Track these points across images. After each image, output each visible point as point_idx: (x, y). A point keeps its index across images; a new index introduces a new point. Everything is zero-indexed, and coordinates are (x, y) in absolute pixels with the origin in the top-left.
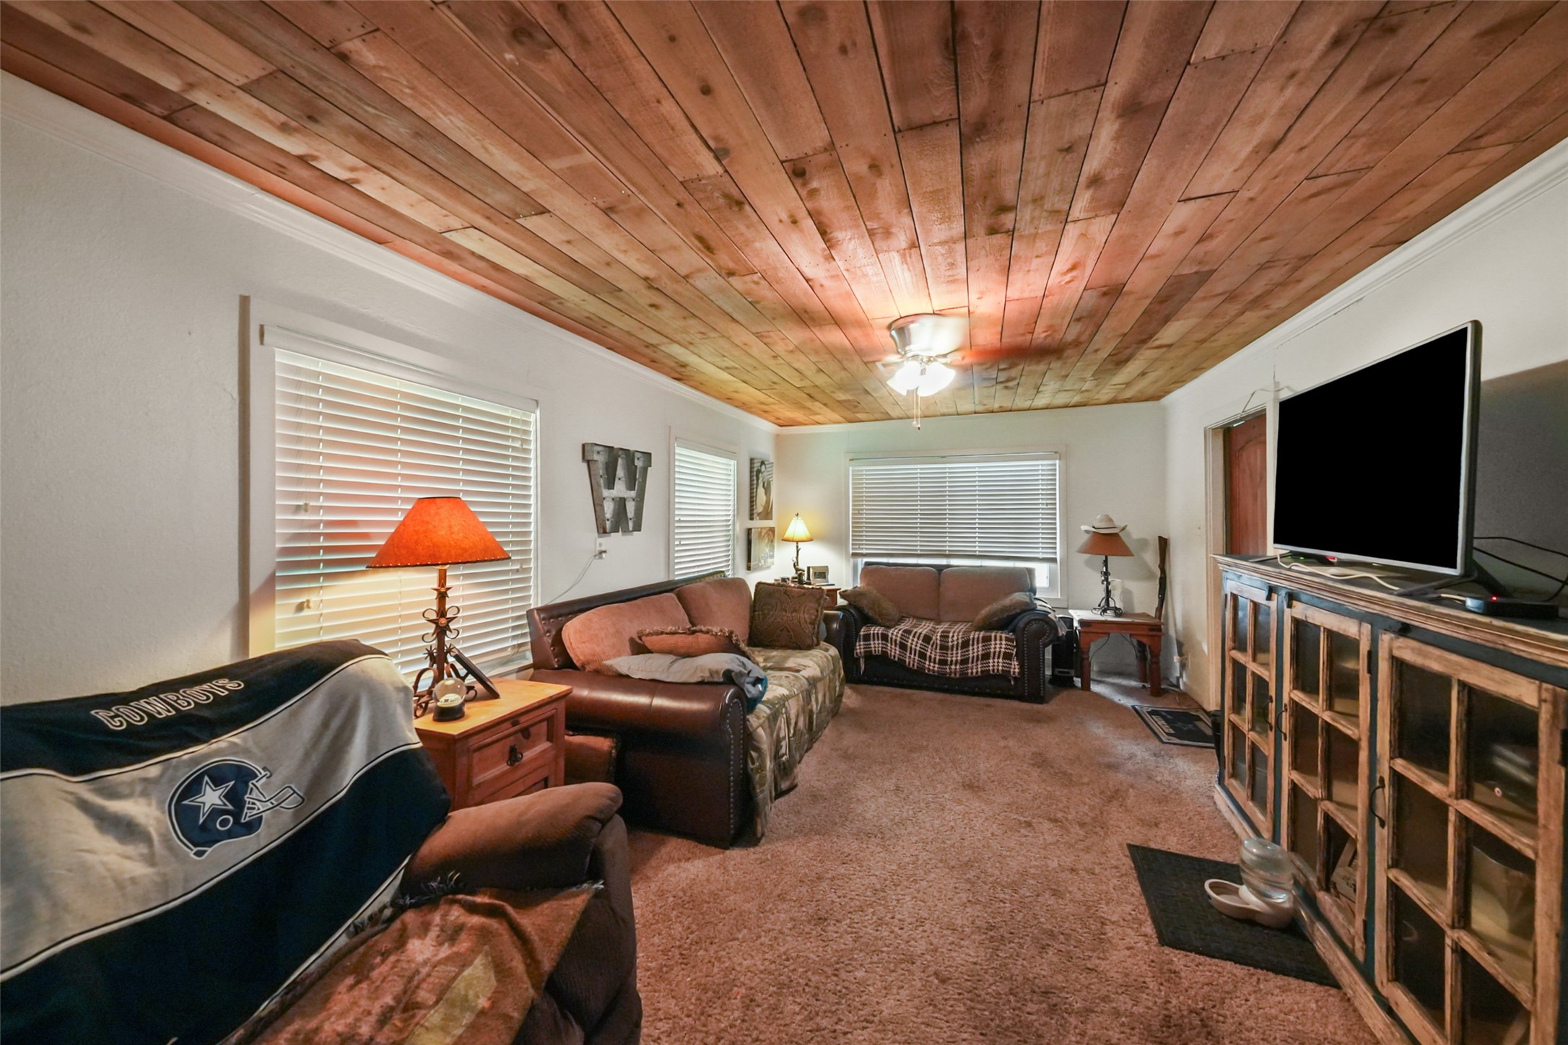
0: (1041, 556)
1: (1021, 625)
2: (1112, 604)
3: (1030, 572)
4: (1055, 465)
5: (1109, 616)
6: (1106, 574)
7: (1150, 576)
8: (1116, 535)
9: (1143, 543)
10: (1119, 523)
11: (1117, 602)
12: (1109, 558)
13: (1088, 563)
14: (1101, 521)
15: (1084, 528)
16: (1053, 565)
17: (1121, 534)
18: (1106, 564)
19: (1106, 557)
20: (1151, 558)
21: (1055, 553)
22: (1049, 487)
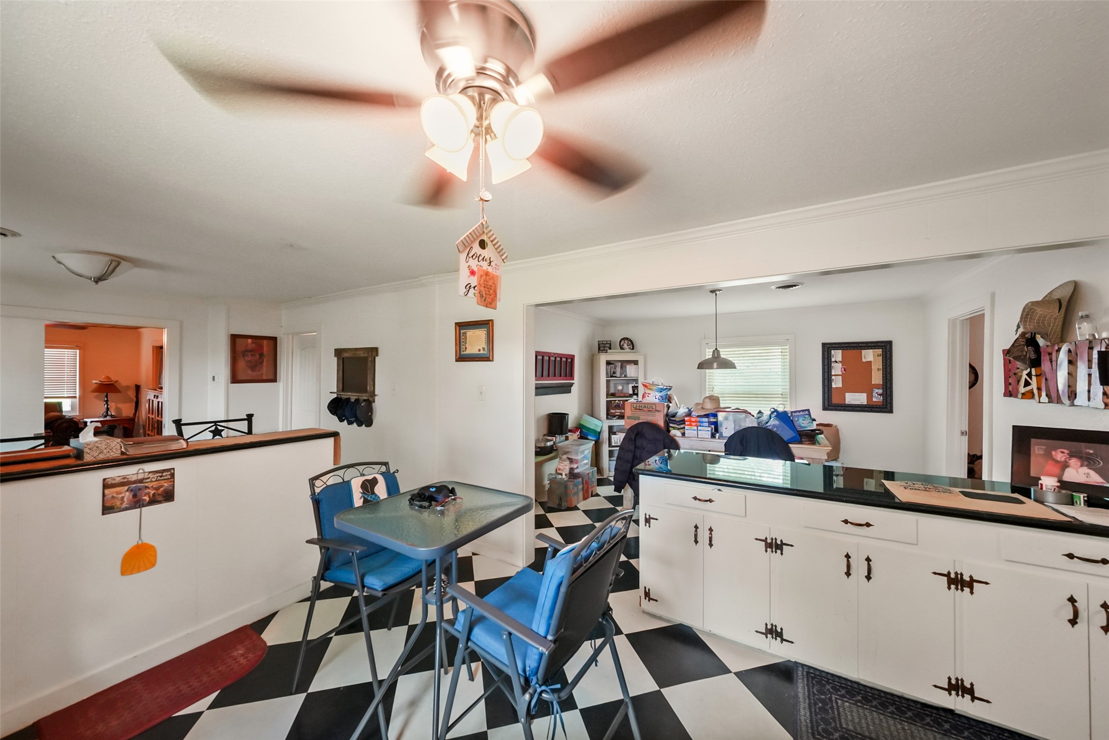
0: (66, 396)
1: (57, 425)
2: (109, 413)
3: (60, 404)
4: (76, 352)
5: (108, 418)
6: (107, 402)
7: (131, 401)
8: (113, 384)
9: (128, 388)
10: (114, 378)
11: (113, 412)
12: (109, 394)
13: (96, 397)
14: (104, 378)
15: (94, 382)
16: (74, 400)
17: (115, 384)
18: (107, 396)
19: (107, 394)
20: (132, 394)
21: (76, 394)
22: (72, 362)
